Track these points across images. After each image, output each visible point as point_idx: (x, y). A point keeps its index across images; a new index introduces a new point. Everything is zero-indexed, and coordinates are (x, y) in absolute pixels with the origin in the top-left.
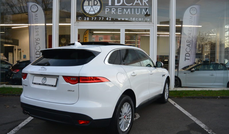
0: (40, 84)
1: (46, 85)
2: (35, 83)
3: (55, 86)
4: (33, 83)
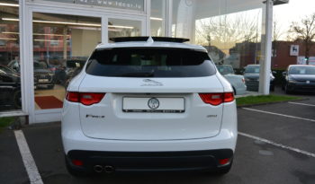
0: (145, 111)
1: (162, 111)
2: (130, 111)
3: (183, 111)
4: (124, 111)
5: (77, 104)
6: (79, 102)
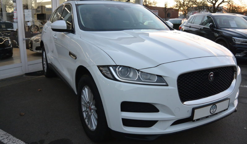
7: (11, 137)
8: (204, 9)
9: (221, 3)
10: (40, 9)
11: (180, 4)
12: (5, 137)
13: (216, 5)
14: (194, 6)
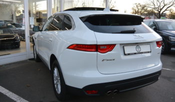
0: (135, 54)
1: (142, 53)
2: (129, 54)
3: (150, 52)
4: (125, 54)
5: (96, 53)
6: (97, 51)
7: (22, 99)
8: (152, 15)
9: (164, 11)
10: (38, 15)
11: (136, 11)
12: (18, 99)
13: (161, 12)
14: (145, 13)
